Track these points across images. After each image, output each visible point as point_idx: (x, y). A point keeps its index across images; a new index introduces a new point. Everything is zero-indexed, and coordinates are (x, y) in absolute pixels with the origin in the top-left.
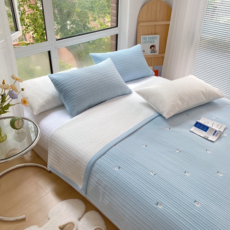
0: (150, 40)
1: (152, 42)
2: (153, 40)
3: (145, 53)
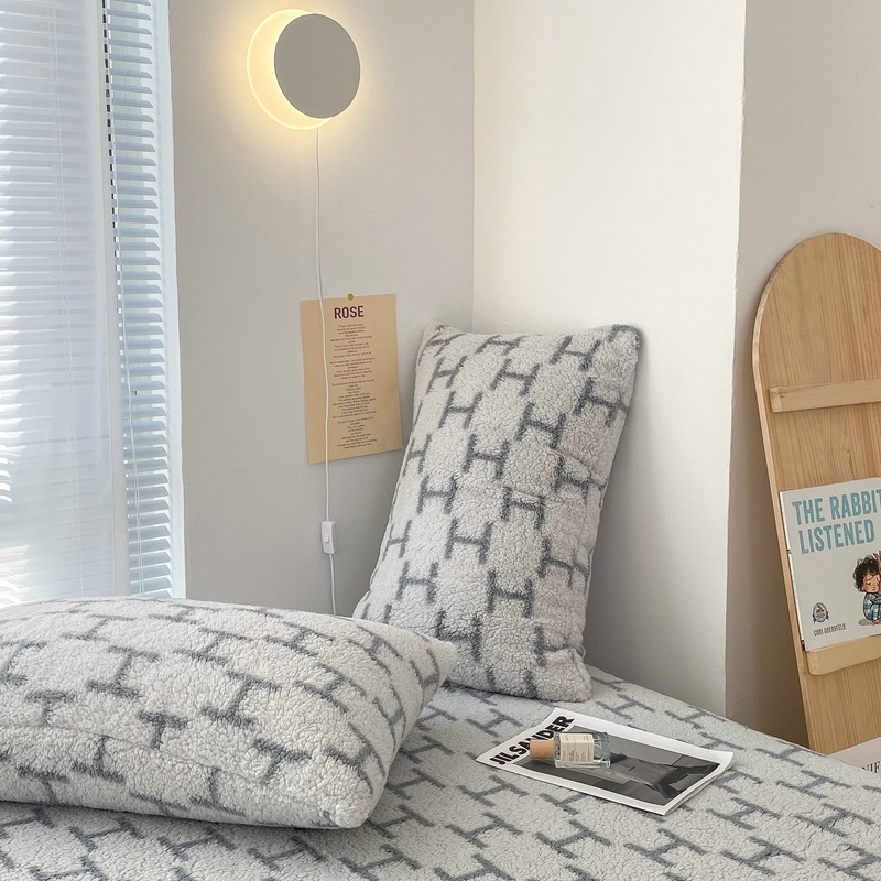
0: (847, 520)
1: (859, 532)
2: (862, 517)
3: (834, 628)
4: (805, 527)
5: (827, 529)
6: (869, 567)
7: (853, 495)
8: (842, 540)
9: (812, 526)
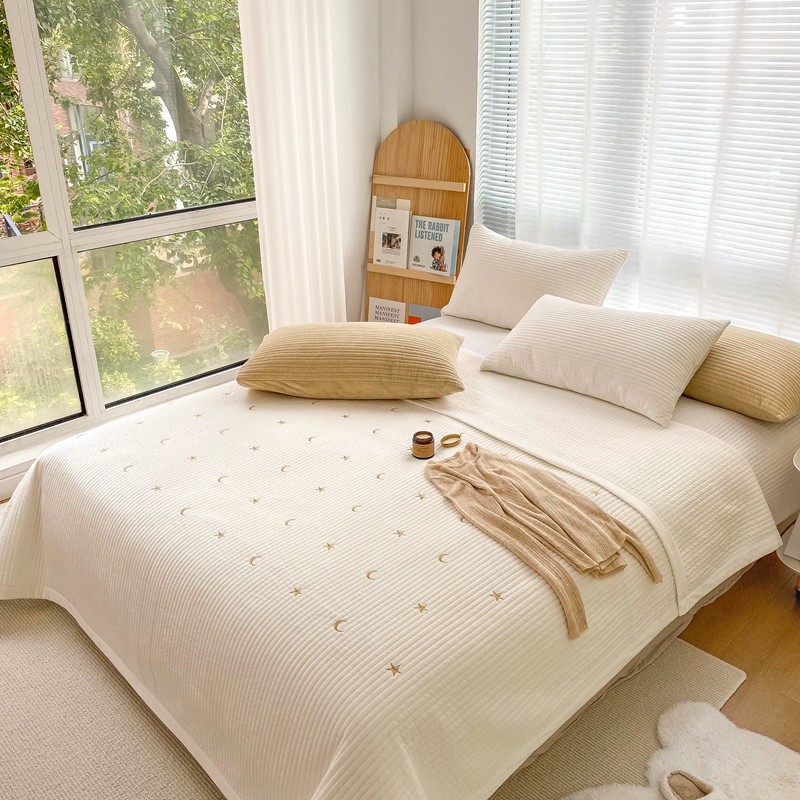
0: (433, 231)
1: (437, 237)
2: (439, 232)
3: (420, 266)
4: (418, 230)
5: (426, 232)
6: (437, 250)
7: (438, 223)
8: (430, 237)
9: (421, 230)
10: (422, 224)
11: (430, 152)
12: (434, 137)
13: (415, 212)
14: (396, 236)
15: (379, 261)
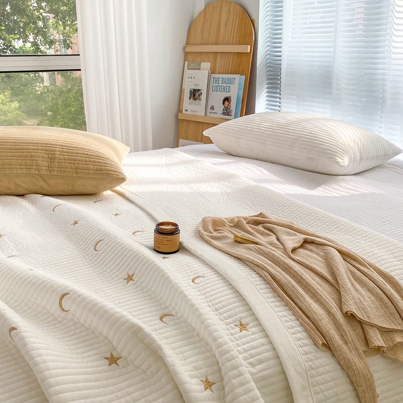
0: (225, 85)
1: (227, 89)
3: (215, 113)
4: (214, 85)
5: (220, 86)
6: (227, 99)
7: (228, 78)
8: (222, 90)
9: (216, 85)
10: (217, 80)
11: (226, 24)
12: (229, 13)
13: (213, 71)
14: (199, 90)
15: (186, 110)
